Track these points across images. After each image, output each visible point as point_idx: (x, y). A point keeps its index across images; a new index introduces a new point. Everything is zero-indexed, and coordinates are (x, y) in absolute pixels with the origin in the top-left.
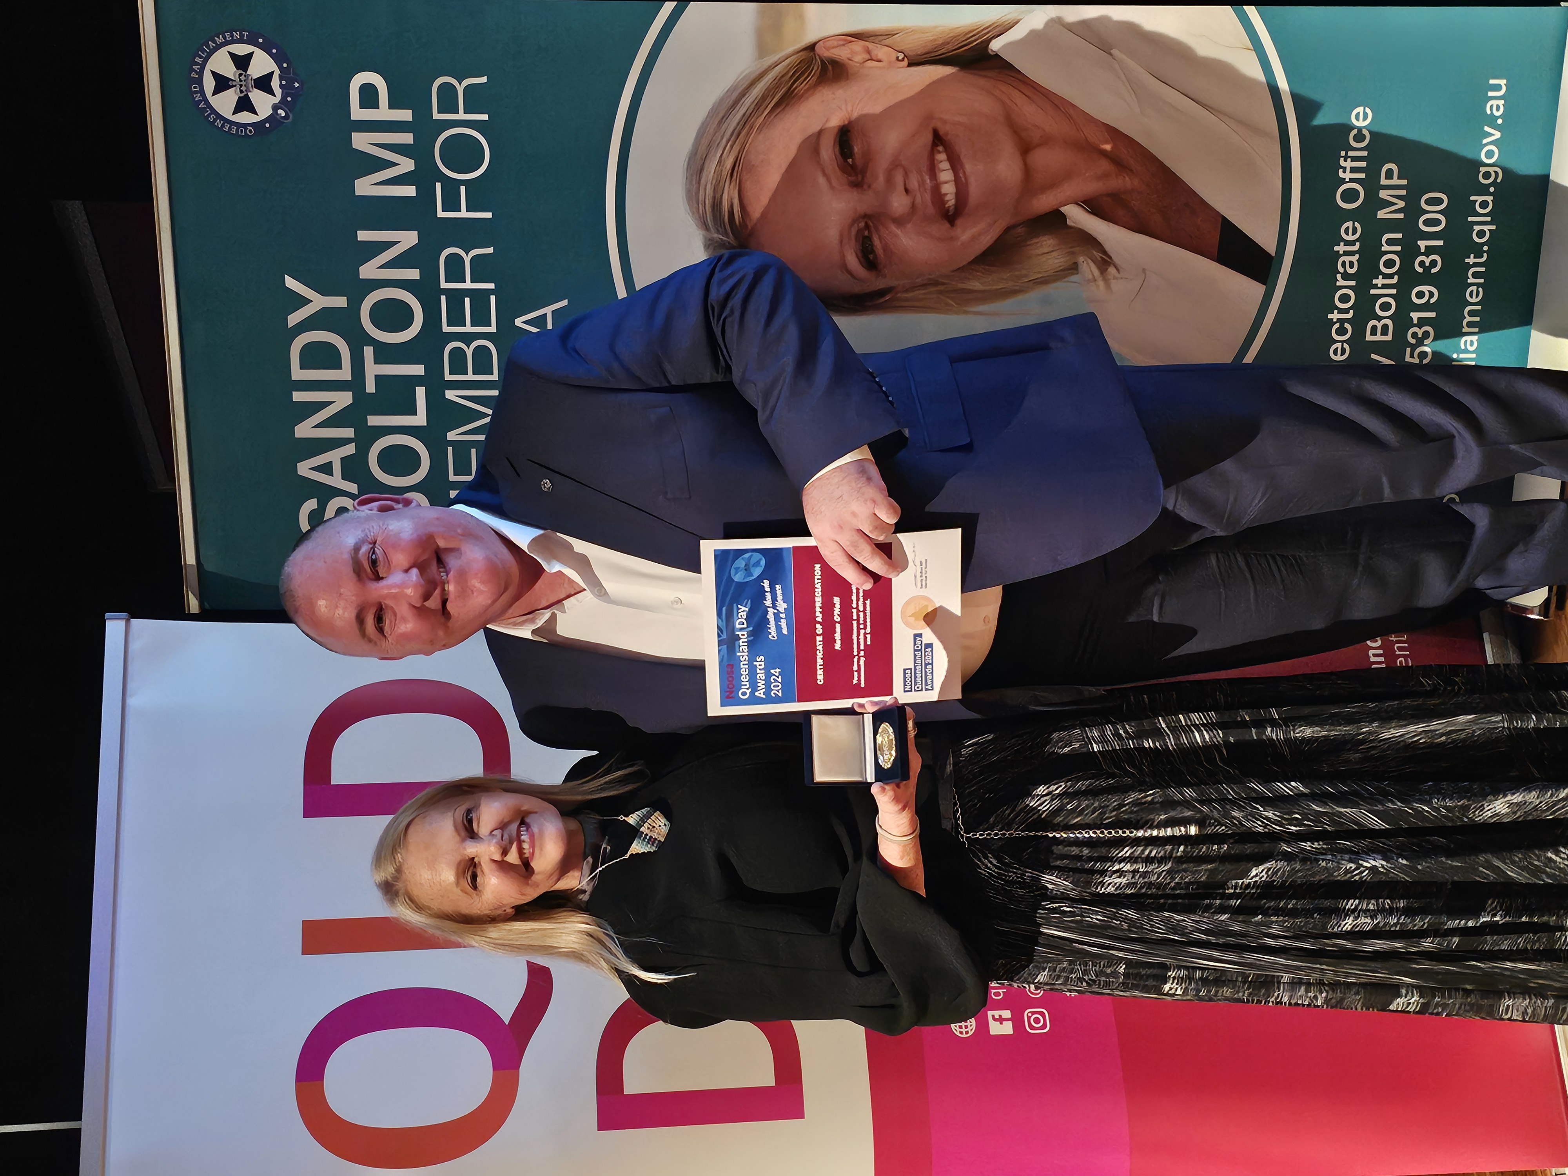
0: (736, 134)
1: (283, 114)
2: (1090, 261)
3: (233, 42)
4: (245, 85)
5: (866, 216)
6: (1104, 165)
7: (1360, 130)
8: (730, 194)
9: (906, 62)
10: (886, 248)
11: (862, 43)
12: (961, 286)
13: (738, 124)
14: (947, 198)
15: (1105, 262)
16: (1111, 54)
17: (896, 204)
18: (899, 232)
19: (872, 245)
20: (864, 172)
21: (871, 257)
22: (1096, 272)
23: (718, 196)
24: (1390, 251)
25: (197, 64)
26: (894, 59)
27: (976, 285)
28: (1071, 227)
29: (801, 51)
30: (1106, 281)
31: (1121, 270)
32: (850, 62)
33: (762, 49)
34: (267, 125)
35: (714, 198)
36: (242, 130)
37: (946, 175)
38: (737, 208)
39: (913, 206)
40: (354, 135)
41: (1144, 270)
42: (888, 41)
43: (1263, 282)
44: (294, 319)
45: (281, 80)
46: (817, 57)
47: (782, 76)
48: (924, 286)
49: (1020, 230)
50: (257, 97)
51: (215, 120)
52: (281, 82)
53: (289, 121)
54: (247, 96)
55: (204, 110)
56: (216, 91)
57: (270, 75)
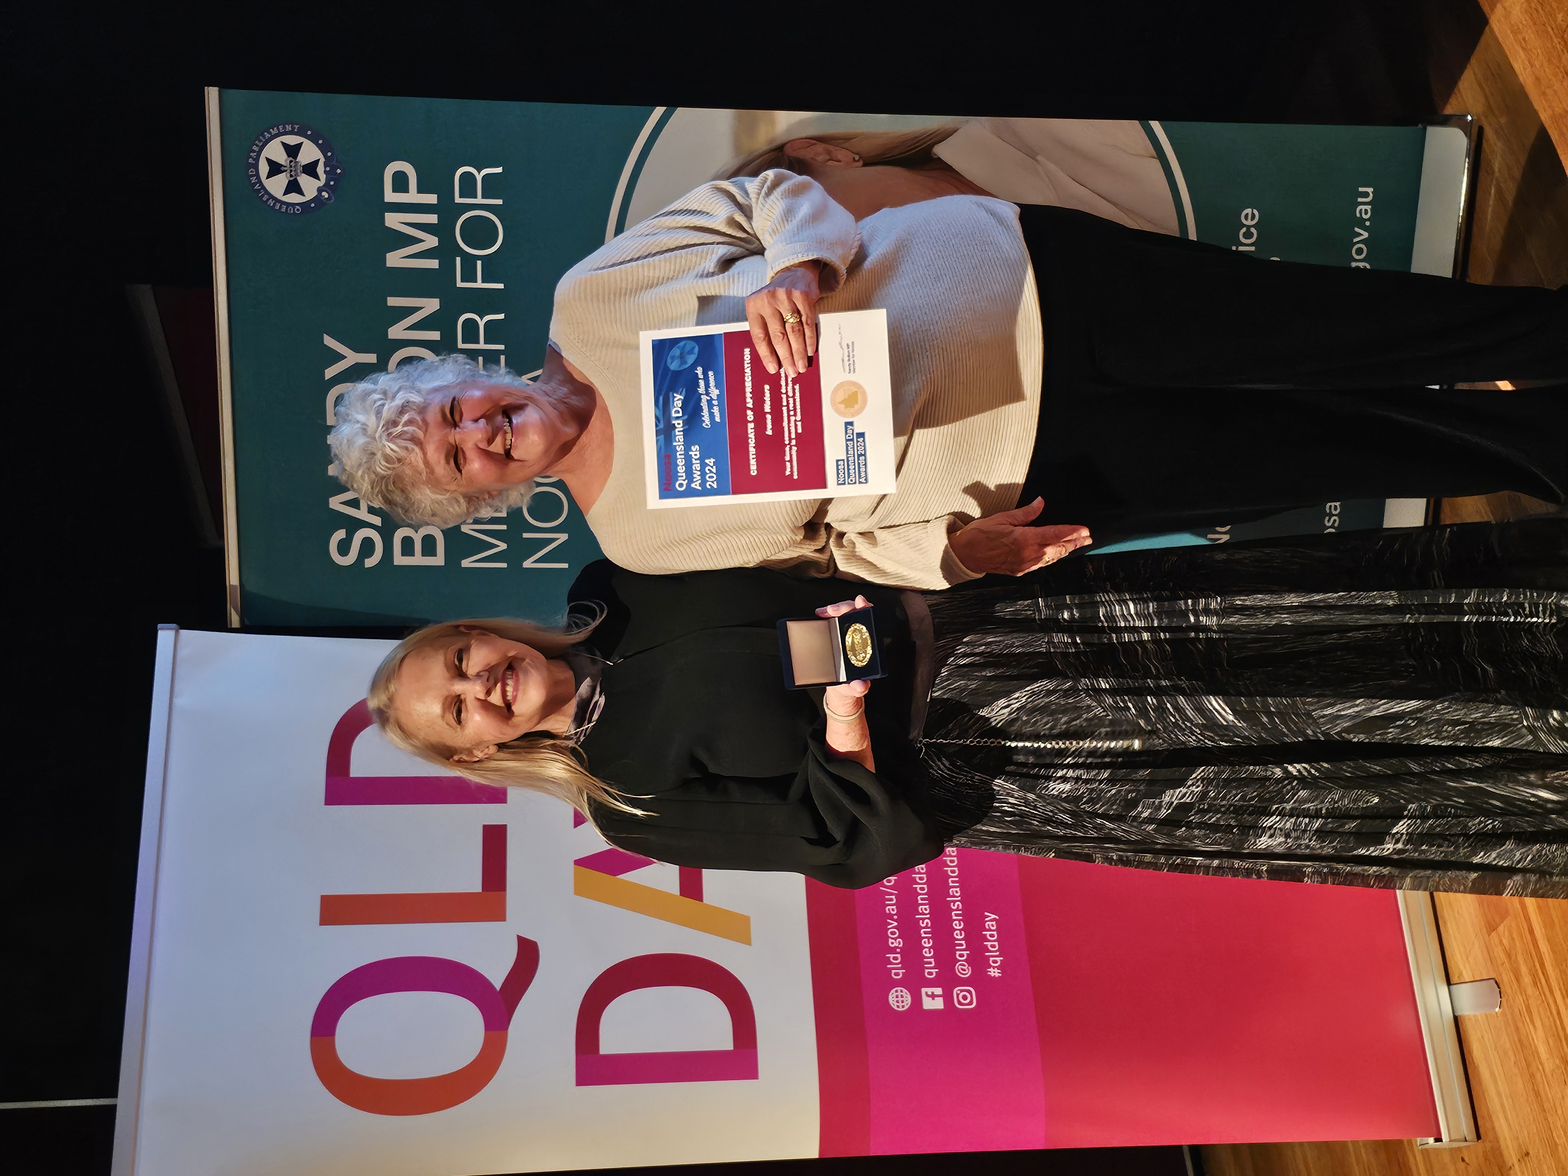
1: (327, 196)
3: (286, 133)
4: (295, 171)
7: (1249, 227)
9: (861, 163)
11: (825, 145)
16: (1036, 160)
25: (254, 151)
26: (852, 160)
29: (772, 150)
32: (814, 161)
34: (313, 205)
36: (290, 209)
40: (388, 216)
42: (847, 144)
44: (330, 373)
45: (325, 166)
46: (785, 156)
50: (304, 180)
51: (268, 200)
52: (325, 168)
53: (330, 202)
54: (296, 180)
55: (259, 191)
56: (269, 176)
57: (316, 162)
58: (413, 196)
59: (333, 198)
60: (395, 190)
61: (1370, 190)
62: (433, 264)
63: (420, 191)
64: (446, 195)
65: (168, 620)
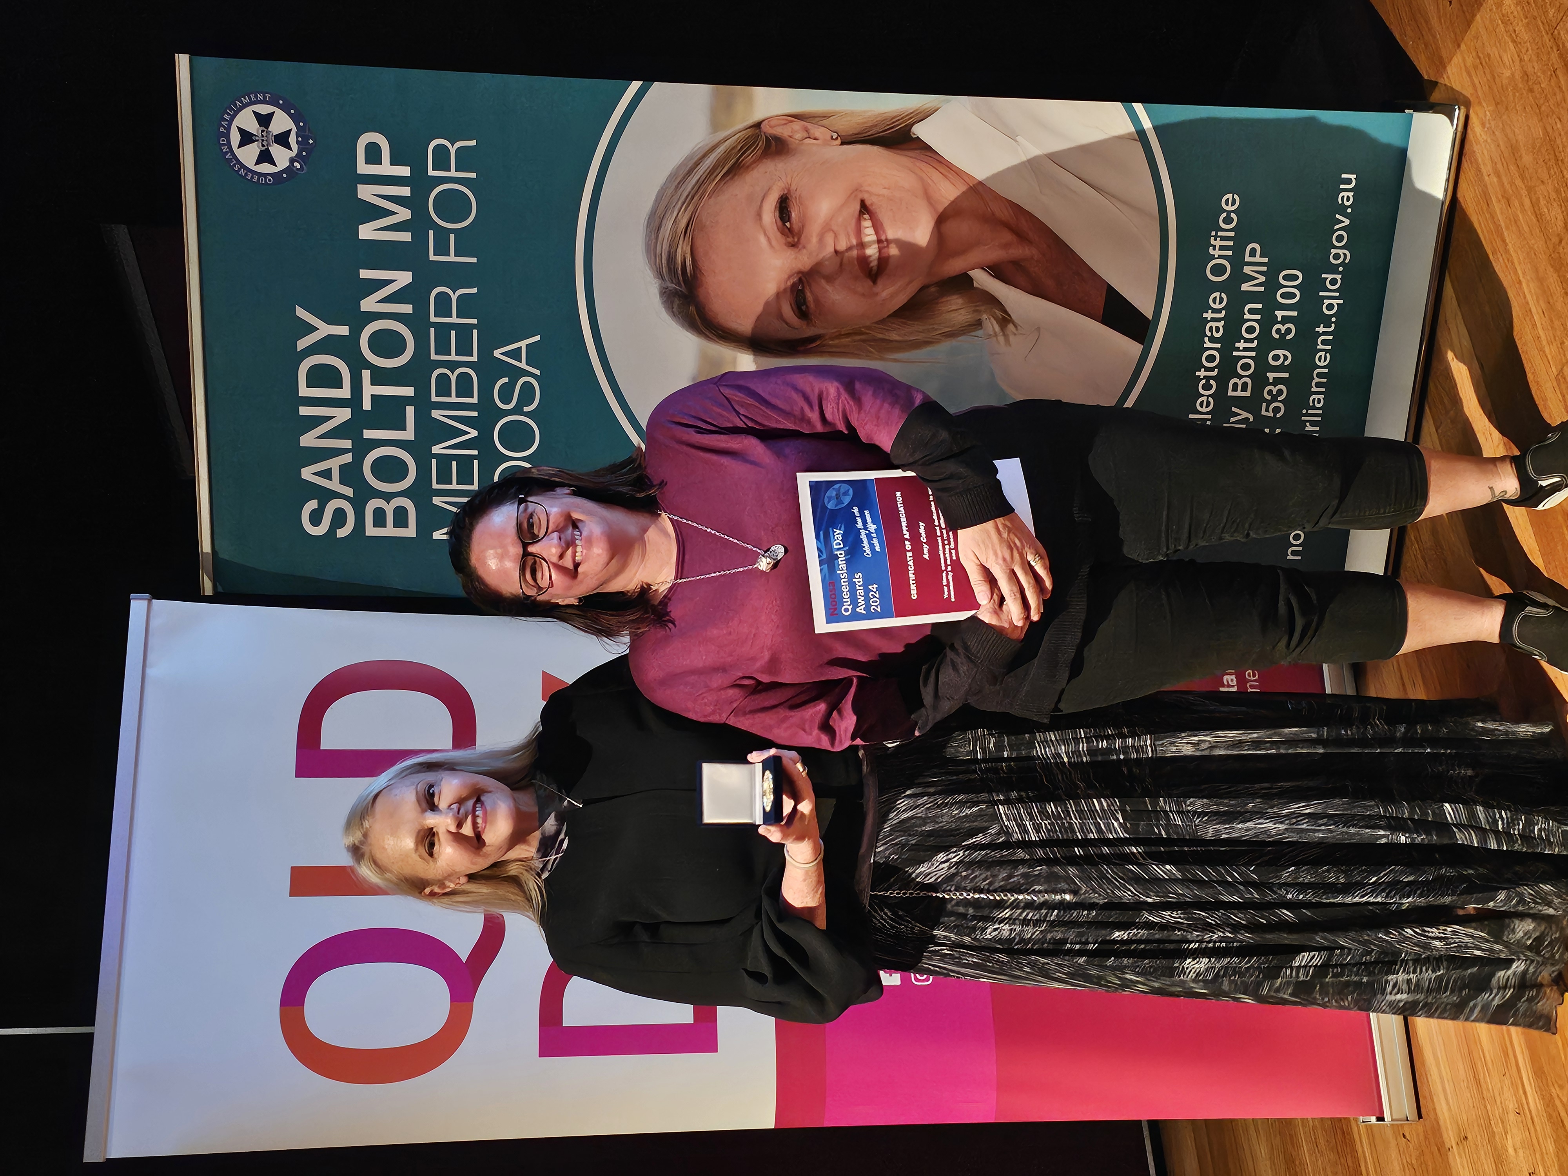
0: (691, 197)
1: (299, 167)
2: (992, 319)
3: (257, 102)
4: (266, 140)
5: (800, 273)
6: (1008, 236)
7: (1229, 212)
8: (683, 250)
9: (839, 140)
10: (817, 301)
11: (803, 123)
12: (880, 336)
13: (692, 189)
14: (871, 259)
15: (1005, 320)
16: (1016, 141)
18: (828, 288)
19: (805, 299)
20: (799, 234)
21: (804, 308)
22: (997, 328)
23: (673, 250)
24: (1251, 318)
25: (226, 120)
26: (829, 138)
27: (894, 336)
28: (977, 288)
29: (750, 127)
30: (1006, 336)
31: (1019, 327)
32: (791, 139)
33: (715, 125)
34: (285, 175)
35: (669, 252)
36: (262, 179)
37: (870, 239)
38: (688, 263)
39: (841, 264)
40: (360, 187)
41: (1038, 329)
42: (825, 122)
43: (1141, 343)
44: (303, 344)
45: (297, 136)
46: (762, 134)
47: (733, 148)
48: (848, 335)
49: (933, 289)
50: (276, 151)
51: (240, 169)
52: (297, 139)
53: (303, 172)
54: (268, 150)
55: (230, 161)
56: (241, 145)
57: (288, 132)
58: (386, 168)
59: (304, 166)
60: (368, 161)
61: (1353, 177)
62: (406, 237)
63: (392, 163)
64: (419, 168)
65: (140, 590)
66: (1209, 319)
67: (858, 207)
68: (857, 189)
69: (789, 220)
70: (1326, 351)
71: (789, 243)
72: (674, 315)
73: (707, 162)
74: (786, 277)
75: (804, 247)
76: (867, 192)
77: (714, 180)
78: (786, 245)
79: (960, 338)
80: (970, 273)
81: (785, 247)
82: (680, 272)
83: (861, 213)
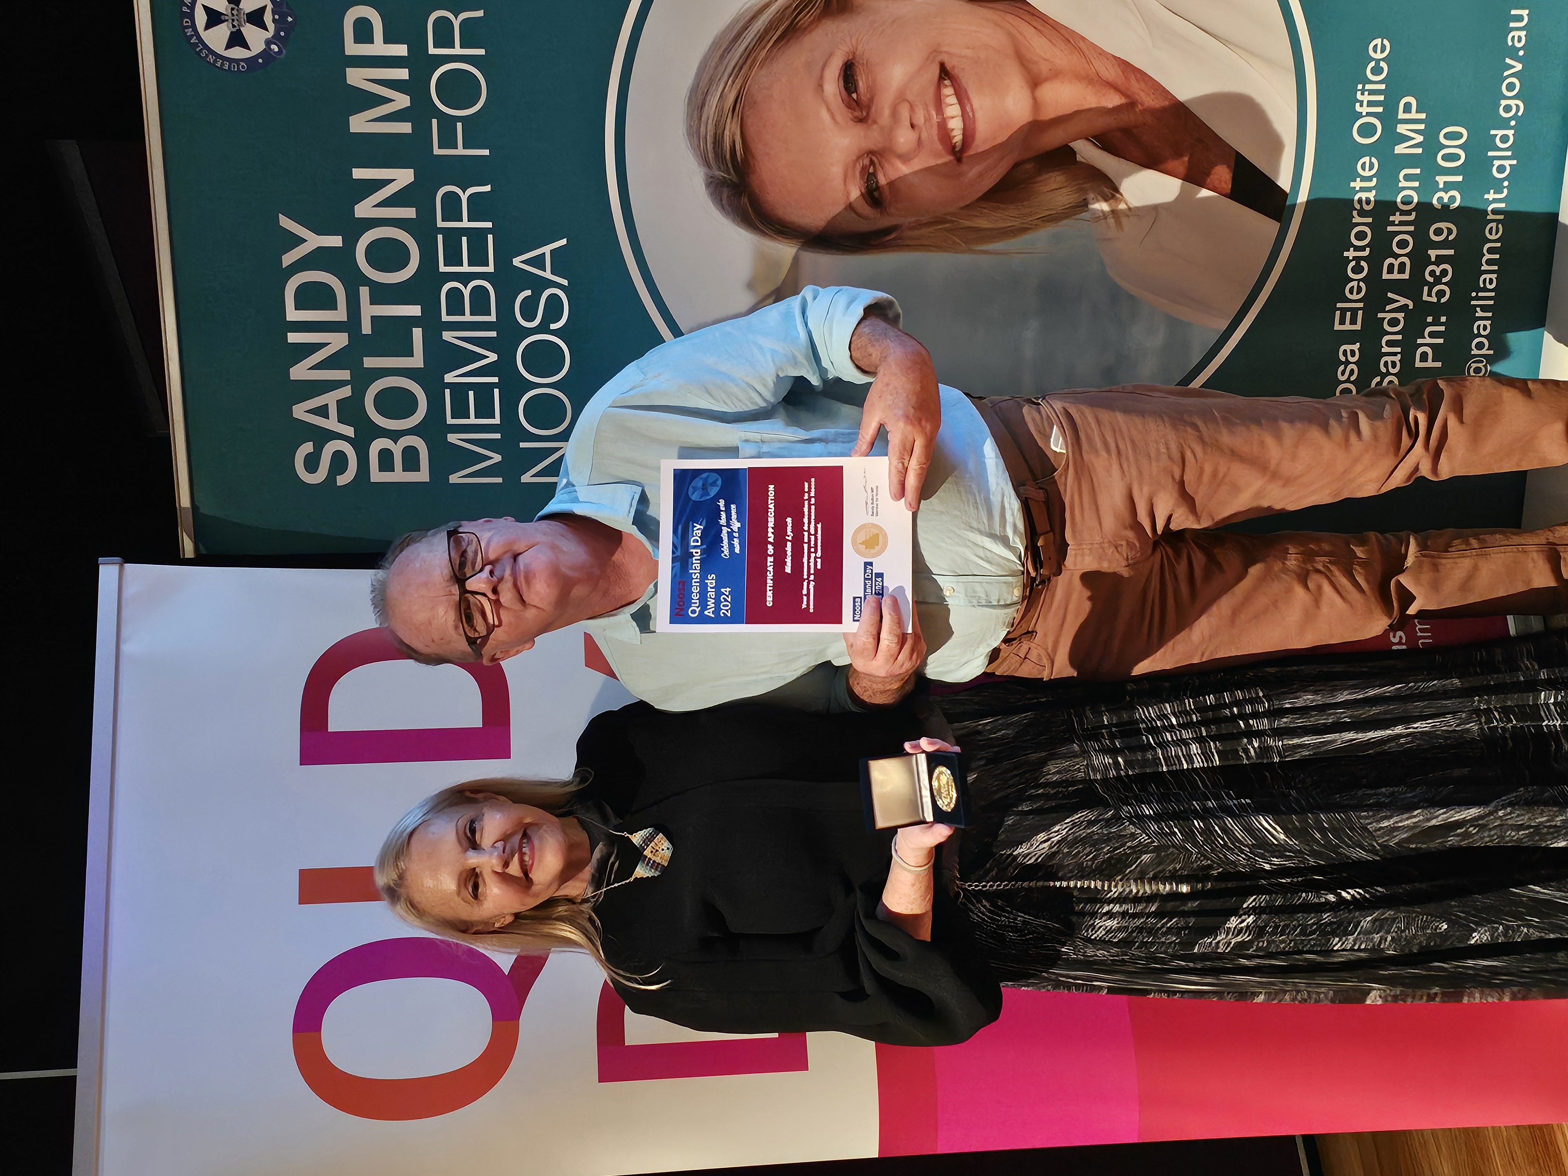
0: (739, 67)
1: (276, 49)
2: (1099, 196)
4: (237, 20)
5: (871, 153)
7: (1378, 61)
8: (731, 130)
10: (891, 185)
12: (968, 223)
13: (740, 58)
14: (954, 133)
15: (1115, 199)
17: (902, 140)
18: (903, 168)
19: (877, 181)
20: (869, 108)
21: (876, 194)
22: (1106, 210)
23: (719, 131)
24: (1408, 187)
27: (983, 223)
28: (1082, 162)
30: (1116, 218)
31: (1132, 207)
34: (260, 61)
35: (715, 134)
36: (234, 66)
37: (952, 109)
38: (739, 146)
39: (919, 141)
40: (349, 71)
41: (1155, 208)
43: (1278, 220)
44: (288, 259)
45: (274, 12)
47: (786, 8)
48: (929, 224)
49: (1028, 166)
50: (250, 31)
51: (207, 56)
52: (274, 17)
53: (282, 56)
54: (239, 31)
55: (196, 45)
56: (208, 26)
57: (265, 7)
58: (379, 48)
59: (284, 51)
60: (358, 40)
61: (1525, 13)
62: (405, 128)
63: (387, 41)
64: (417, 45)
65: (110, 553)
66: (1358, 189)
67: (936, 70)
68: (936, 51)
69: (856, 91)
70: (1498, 221)
71: (856, 117)
72: (722, 208)
73: (756, 25)
74: (855, 158)
75: (875, 122)
76: (947, 53)
77: (764, 47)
78: (852, 120)
79: (1061, 223)
80: (1071, 144)
81: (851, 123)
82: (728, 156)
83: (941, 79)
